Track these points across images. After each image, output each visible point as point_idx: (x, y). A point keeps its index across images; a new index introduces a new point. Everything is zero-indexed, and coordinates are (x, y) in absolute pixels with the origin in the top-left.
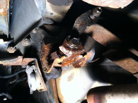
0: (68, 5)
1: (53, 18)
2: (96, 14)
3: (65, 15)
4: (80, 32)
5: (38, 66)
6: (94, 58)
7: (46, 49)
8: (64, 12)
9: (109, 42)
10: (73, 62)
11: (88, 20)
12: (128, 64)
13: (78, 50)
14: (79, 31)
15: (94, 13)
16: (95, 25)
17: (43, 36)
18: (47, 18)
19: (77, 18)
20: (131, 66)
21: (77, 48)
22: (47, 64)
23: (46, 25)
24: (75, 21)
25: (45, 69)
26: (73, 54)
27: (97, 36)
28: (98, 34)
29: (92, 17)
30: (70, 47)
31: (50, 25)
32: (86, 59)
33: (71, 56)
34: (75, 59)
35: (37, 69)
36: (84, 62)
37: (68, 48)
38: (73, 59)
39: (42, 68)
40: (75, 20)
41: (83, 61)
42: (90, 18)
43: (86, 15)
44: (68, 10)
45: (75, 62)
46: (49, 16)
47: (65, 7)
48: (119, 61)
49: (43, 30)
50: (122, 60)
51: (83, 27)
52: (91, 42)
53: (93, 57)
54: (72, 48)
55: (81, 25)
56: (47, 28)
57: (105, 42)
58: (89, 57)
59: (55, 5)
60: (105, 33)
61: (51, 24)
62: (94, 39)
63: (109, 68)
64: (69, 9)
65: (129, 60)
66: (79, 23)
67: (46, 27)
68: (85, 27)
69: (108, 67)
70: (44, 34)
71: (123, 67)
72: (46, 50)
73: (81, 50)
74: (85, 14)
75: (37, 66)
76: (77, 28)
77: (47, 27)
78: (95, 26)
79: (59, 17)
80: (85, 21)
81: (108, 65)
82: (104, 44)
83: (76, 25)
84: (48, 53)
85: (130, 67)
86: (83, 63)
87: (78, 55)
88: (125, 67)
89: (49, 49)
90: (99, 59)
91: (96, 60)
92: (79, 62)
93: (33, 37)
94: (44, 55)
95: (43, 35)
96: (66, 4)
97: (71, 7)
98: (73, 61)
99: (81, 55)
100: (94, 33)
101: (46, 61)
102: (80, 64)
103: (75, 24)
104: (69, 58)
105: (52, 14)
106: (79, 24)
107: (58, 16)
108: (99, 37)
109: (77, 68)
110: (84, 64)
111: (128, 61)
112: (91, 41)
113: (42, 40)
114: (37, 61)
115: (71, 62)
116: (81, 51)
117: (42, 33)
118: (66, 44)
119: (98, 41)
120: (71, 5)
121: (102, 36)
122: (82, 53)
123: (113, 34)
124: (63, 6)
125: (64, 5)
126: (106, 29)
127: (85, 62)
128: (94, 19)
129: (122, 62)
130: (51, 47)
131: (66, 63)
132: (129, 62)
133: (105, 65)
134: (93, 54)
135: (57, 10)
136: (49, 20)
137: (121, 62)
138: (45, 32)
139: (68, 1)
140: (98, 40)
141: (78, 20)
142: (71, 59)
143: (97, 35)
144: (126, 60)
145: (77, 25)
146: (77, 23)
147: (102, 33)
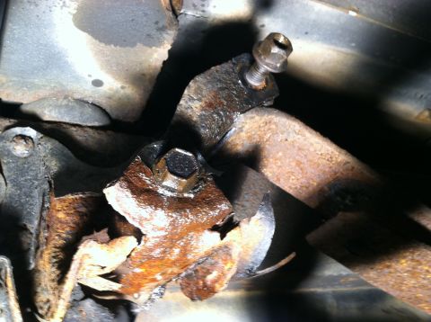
0: (159, 43)
1: (103, 103)
2: (267, 61)
3: (150, 88)
4: (204, 132)
5: (12, 294)
6: (271, 248)
7: (61, 215)
8: (144, 75)
9: (326, 188)
10: (176, 270)
11: (240, 92)
12: (413, 274)
13: (195, 206)
14: (202, 131)
15: (260, 56)
16: (269, 113)
17: (54, 166)
18: (82, 102)
19: (191, 77)
20: (425, 282)
21: (192, 196)
22: (53, 280)
23: (73, 129)
24: (186, 92)
25: (46, 307)
26: (173, 224)
27: (279, 164)
28: (280, 154)
29: (255, 81)
30: (161, 191)
31: (92, 127)
32: (236, 252)
33: (165, 237)
34: (184, 252)
35: (8, 306)
36: (229, 266)
37: (147, 195)
38: (177, 251)
39: (37, 304)
40: (186, 84)
41: (225, 261)
42: (245, 82)
43: (227, 72)
44: (159, 64)
45: (185, 267)
46: (88, 92)
47: (149, 50)
48: (379, 266)
49: (57, 143)
50: (390, 259)
51: (219, 114)
52: (255, 194)
53: (266, 244)
54: (169, 194)
55: (210, 105)
56: (79, 138)
57: (311, 189)
58: (251, 245)
59: (108, 42)
60: (312, 149)
61: (96, 124)
62: (266, 179)
63: (335, 304)
64: (164, 62)
65: (416, 255)
66: (200, 100)
67: (75, 133)
68: (227, 117)
69: (331, 302)
70: (59, 160)
71: (391, 293)
72: (61, 222)
73: (211, 204)
74: (226, 66)
75: (7, 292)
76: (195, 119)
77: (78, 135)
78: (266, 117)
79: (128, 97)
80: (226, 91)
81: (329, 290)
82: (311, 197)
83: (190, 103)
84: (68, 233)
85: (423, 286)
86: (223, 275)
87: (197, 228)
88: (402, 291)
89: (76, 219)
90: (292, 256)
91: (283, 262)
92: (209, 272)
93: (10, 170)
94: (47, 244)
95: (54, 163)
96: (151, 41)
97: (169, 51)
98: (174, 263)
99: (215, 228)
100: (265, 153)
101: (54, 269)
102: (210, 278)
103: (182, 102)
104: (157, 246)
105: (98, 83)
106: (202, 103)
107: (122, 91)
108: (288, 169)
109: (199, 302)
110: (229, 276)
111: (412, 260)
112: (258, 190)
113: (49, 182)
114: (9, 270)
115: (170, 270)
116: (213, 209)
117: (52, 155)
118: (140, 179)
119: (286, 188)
120: (172, 42)
121: (299, 163)
122: (217, 218)
123: (344, 151)
124: (139, 45)
125: (145, 45)
126: (314, 132)
127: (230, 269)
128: (260, 87)
129: (388, 267)
130: (83, 210)
131: (144, 276)
132: (421, 264)
133: (319, 290)
134: (268, 229)
135: (118, 64)
136: (89, 110)
137: (386, 270)
138: (66, 151)
139: (157, 23)
140: (282, 180)
141: (199, 88)
142: (164, 252)
143: (280, 159)
144: (404, 257)
145: (192, 104)
146: (191, 99)
147: (300, 149)
